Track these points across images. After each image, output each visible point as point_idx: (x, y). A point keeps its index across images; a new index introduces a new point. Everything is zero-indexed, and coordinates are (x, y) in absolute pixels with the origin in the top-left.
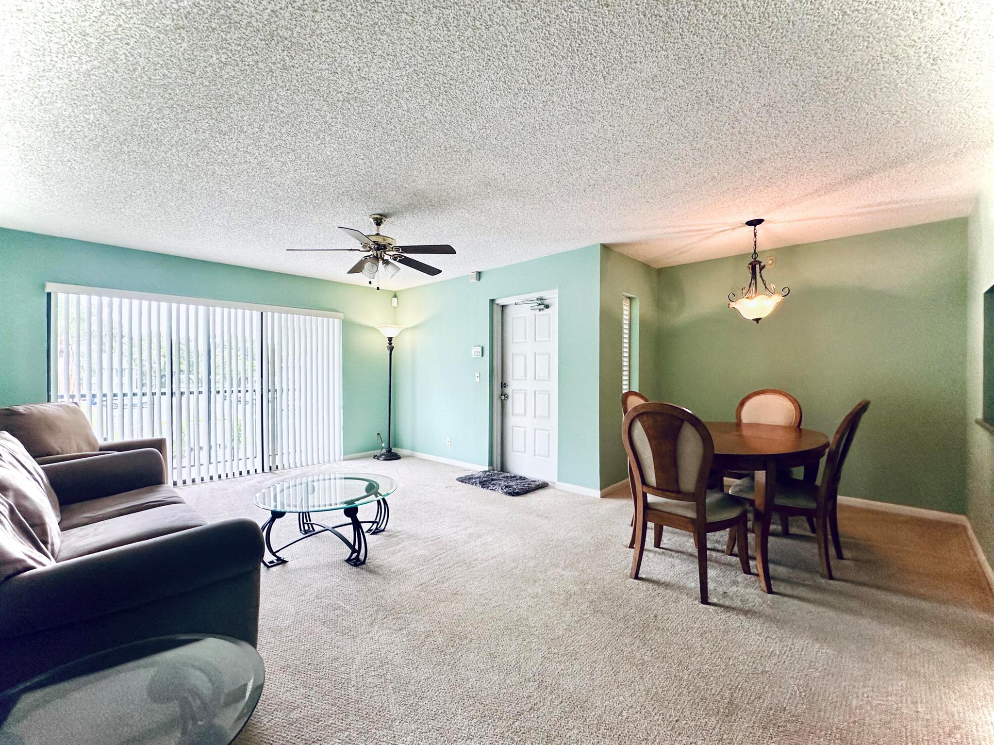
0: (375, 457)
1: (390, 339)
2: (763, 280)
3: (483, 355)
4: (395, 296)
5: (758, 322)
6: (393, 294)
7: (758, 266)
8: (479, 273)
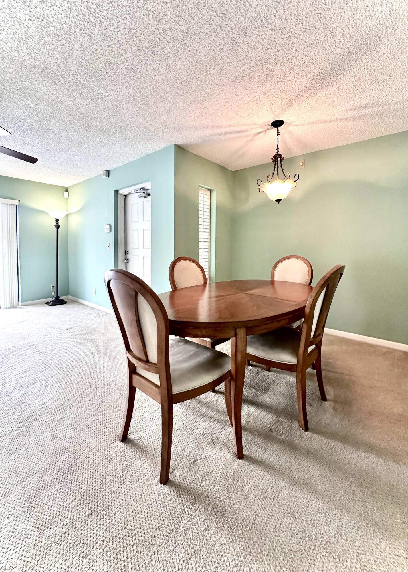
0: (47, 303)
1: (57, 220)
2: (282, 169)
3: (111, 231)
4: (67, 190)
5: (279, 203)
6: (65, 189)
7: (279, 159)
8: (109, 171)
